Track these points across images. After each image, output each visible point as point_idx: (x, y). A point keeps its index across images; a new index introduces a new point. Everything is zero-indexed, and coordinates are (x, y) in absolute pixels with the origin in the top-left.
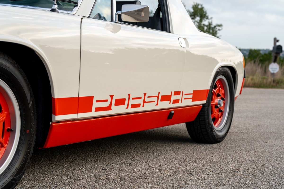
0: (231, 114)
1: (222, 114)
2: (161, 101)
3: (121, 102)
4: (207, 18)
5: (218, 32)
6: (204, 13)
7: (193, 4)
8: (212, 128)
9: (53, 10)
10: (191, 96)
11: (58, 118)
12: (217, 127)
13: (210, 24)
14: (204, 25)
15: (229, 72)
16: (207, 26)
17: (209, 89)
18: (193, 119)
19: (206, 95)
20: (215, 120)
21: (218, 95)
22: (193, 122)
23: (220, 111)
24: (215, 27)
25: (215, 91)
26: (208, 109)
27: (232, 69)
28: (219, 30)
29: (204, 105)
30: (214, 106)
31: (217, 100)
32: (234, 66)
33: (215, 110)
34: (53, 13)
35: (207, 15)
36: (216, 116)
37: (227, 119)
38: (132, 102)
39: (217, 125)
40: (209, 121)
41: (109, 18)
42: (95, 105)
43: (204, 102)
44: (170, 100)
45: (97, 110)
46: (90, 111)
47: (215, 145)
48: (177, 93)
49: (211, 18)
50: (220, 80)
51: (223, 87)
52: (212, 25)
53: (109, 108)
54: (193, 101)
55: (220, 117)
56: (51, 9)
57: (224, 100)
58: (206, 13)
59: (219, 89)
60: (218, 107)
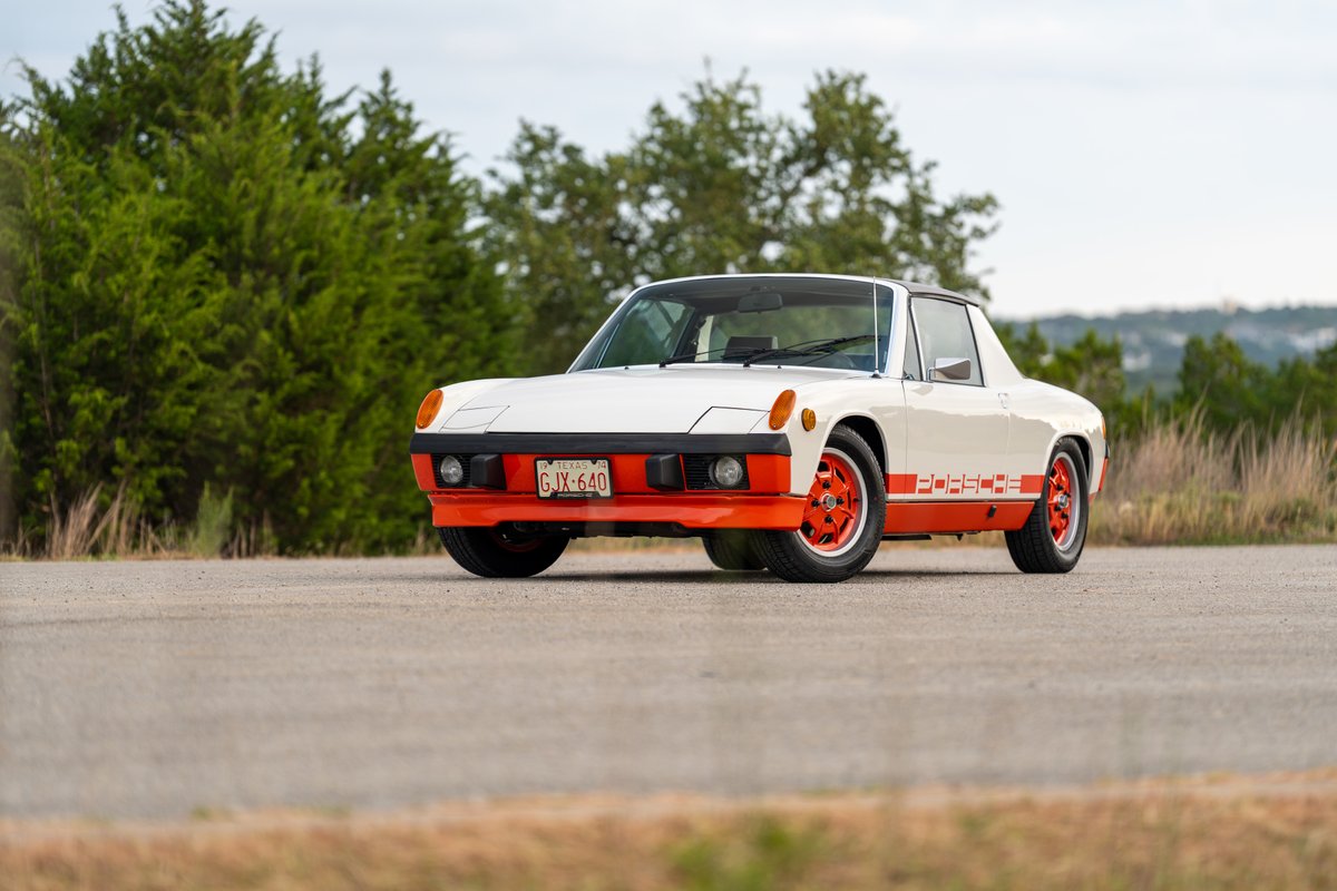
0: (1084, 523)
1: (1067, 523)
2: (982, 487)
3: (940, 484)
4: (905, 167)
5: (973, 245)
6: (883, 137)
7: (814, 87)
8: (1051, 545)
9: (875, 376)
10: (1019, 484)
11: (891, 497)
12: (1061, 544)
13: (917, 200)
14: (881, 204)
15: (1076, 445)
16: (898, 211)
17: (1044, 473)
18: (1020, 527)
19: (1039, 485)
20: (1056, 532)
21: (1059, 488)
22: (1019, 531)
23: (1064, 516)
24: (950, 212)
25: (1054, 481)
26: (1044, 510)
27: (1081, 441)
28: (979, 233)
29: (1037, 501)
30: (1052, 508)
31: (1058, 498)
32: (1086, 436)
33: (1056, 515)
34: (875, 380)
35: (902, 145)
36: (1058, 525)
37: (1078, 533)
38: (953, 486)
39: (1060, 540)
40: (1046, 532)
41: (917, 376)
42: (919, 485)
43: (1037, 496)
44: (991, 487)
45: (921, 491)
46: (914, 492)
47: (1060, 576)
48: (1001, 478)
49: (928, 167)
50: (1061, 460)
51: (1067, 473)
52: (929, 201)
53: (929, 491)
54: (1021, 492)
55: (1065, 528)
56: (872, 374)
57: (1069, 496)
58: (894, 136)
59: (1060, 477)
60: (1059, 509)
